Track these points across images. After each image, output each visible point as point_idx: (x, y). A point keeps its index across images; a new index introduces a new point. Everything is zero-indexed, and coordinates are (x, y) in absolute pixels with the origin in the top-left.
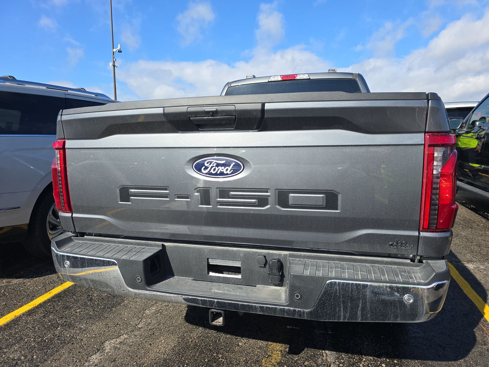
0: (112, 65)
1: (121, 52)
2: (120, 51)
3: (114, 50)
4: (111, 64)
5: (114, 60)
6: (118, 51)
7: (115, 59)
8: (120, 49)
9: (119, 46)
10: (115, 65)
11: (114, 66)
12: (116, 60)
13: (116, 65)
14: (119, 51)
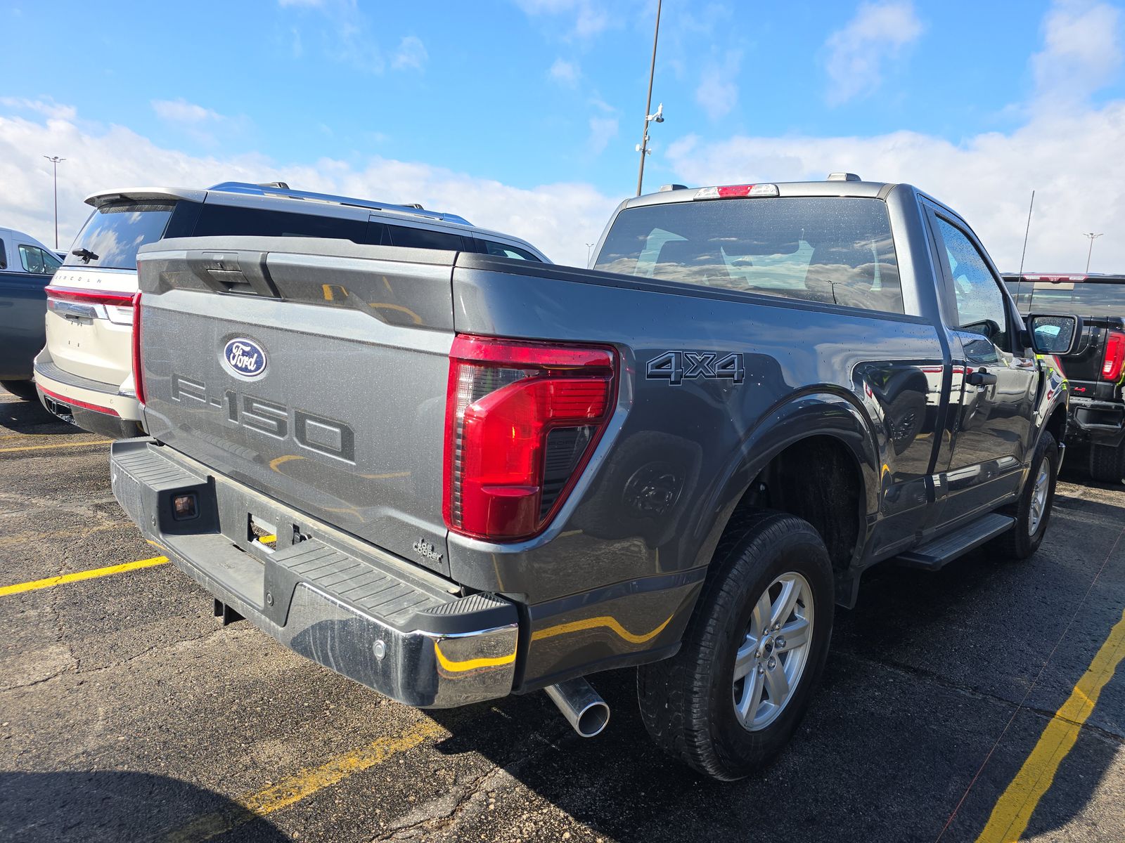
0: (640, 149)
1: (663, 120)
2: (660, 120)
3: (650, 117)
4: (638, 147)
5: (647, 138)
6: (655, 119)
7: (649, 137)
8: (661, 115)
9: (660, 108)
10: (646, 149)
11: (644, 152)
12: (649, 140)
13: (649, 148)
14: (658, 119)
